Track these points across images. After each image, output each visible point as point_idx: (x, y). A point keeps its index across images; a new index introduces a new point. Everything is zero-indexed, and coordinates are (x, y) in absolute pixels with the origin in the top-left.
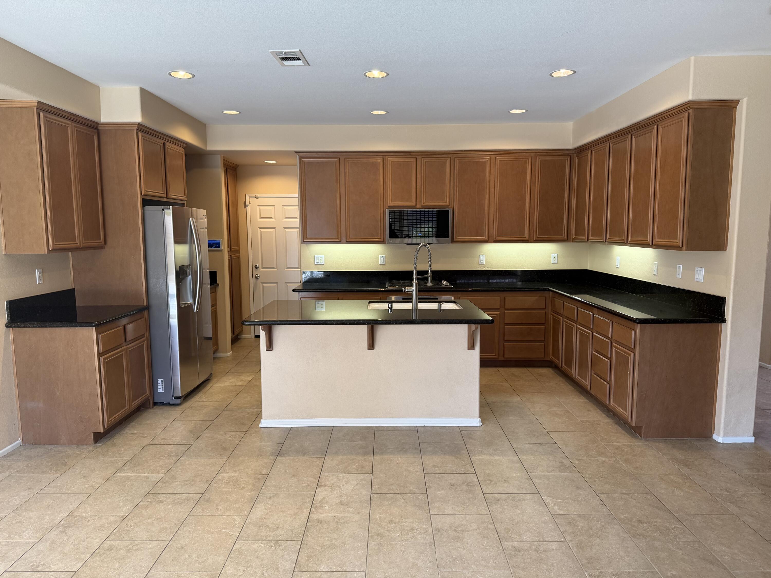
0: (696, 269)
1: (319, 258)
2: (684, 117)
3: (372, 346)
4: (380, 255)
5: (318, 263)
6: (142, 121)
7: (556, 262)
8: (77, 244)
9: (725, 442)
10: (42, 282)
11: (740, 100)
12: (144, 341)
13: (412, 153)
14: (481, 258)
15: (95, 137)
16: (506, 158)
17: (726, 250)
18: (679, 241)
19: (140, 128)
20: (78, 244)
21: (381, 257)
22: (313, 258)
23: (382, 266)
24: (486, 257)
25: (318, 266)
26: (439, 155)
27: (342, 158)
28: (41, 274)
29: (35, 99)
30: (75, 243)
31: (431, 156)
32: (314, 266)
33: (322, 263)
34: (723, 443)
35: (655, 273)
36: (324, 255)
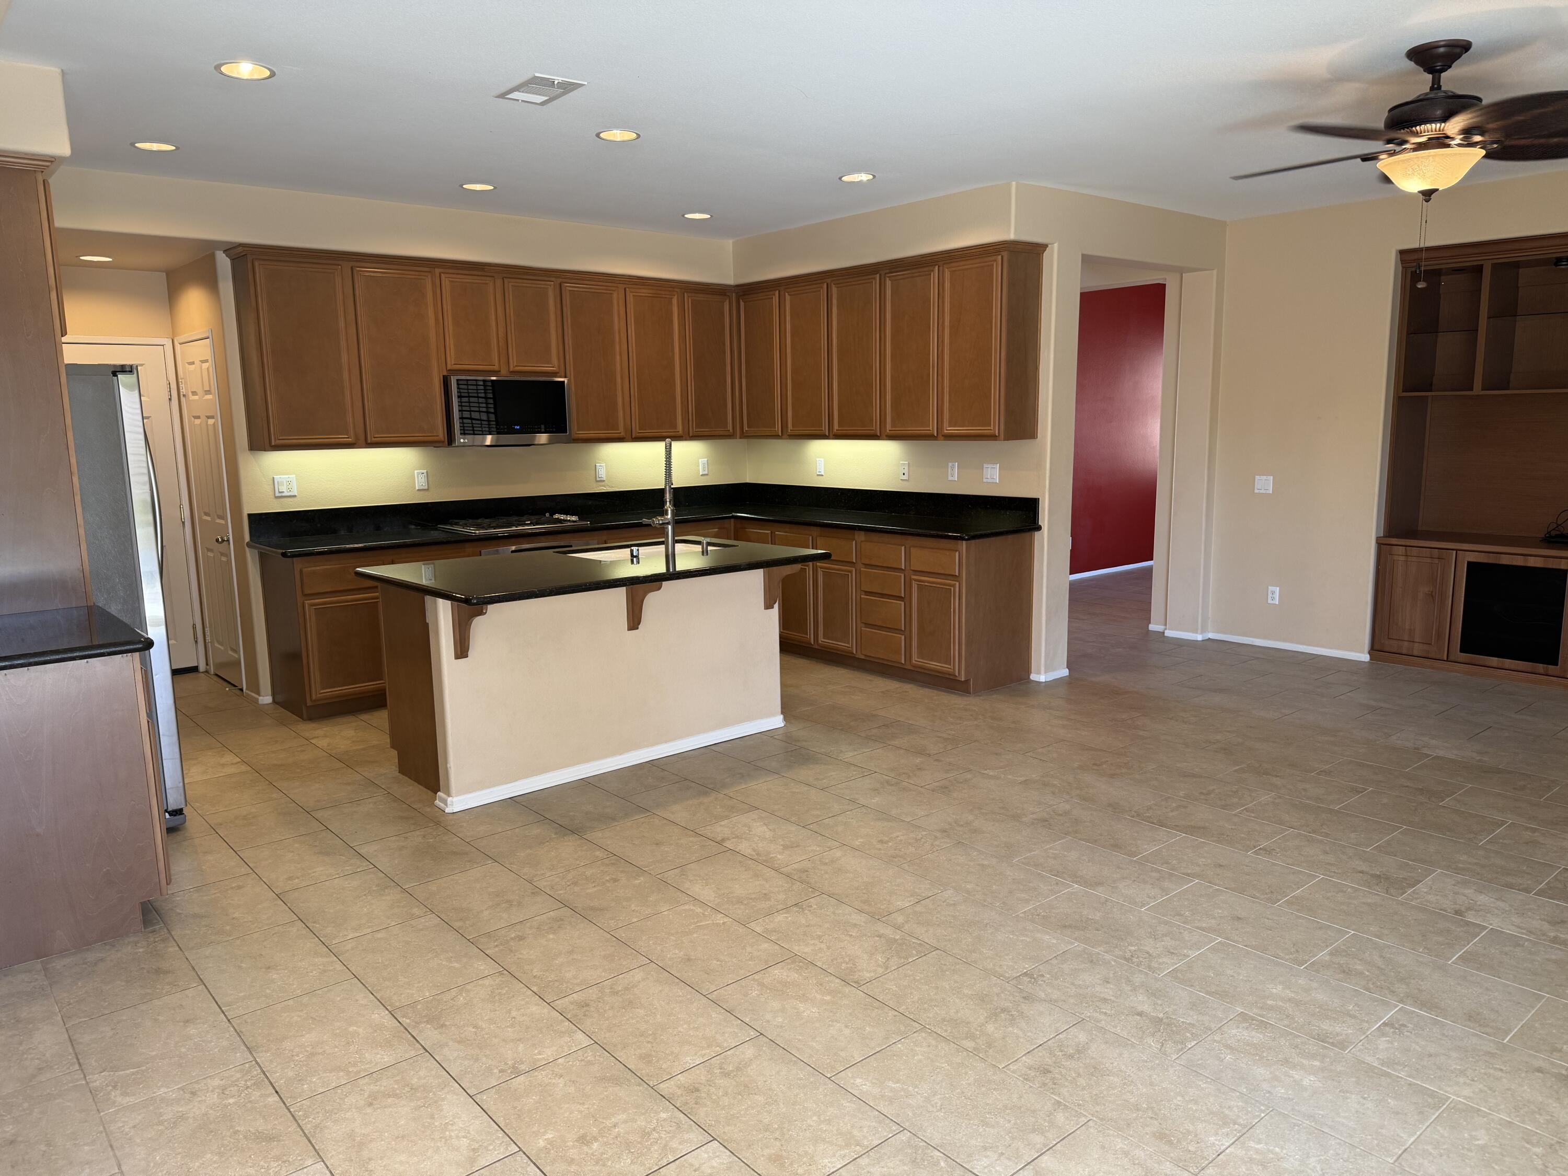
0: (985, 466)
1: (285, 483)
2: (995, 260)
3: (634, 621)
4: (416, 471)
5: (283, 494)
7: (706, 472)
11: (1049, 246)
13: (486, 267)
16: (644, 292)
17: (1037, 438)
18: (995, 427)
21: (418, 474)
22: (272, 482)
25: (282, 500)
31: (520, 276)
32: (275, 500)
35: (905, 477)
36: (294, 476)
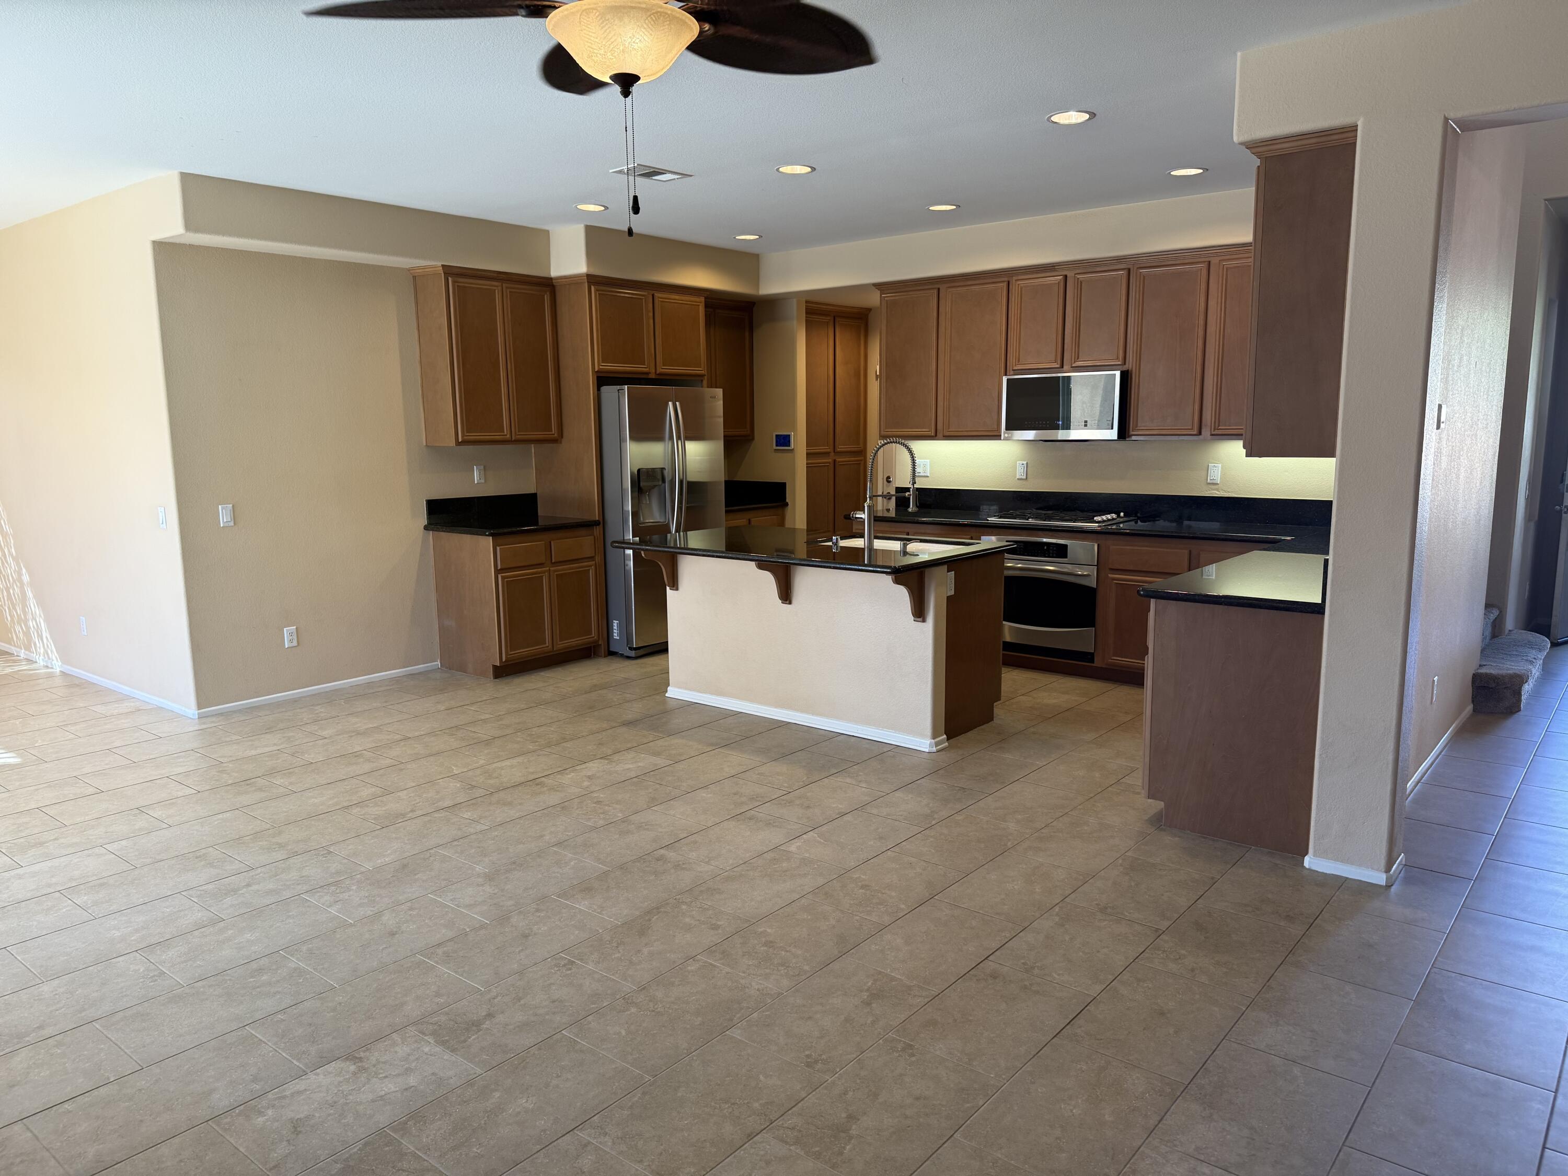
6: (588, 270)
8: (506, 435)
9: (1314, 868)
10: (483, 481)
12: (590, 566)
14: (1212, 471)
15: (547, 298)
19: (592, 279)
20: (508, 436)
23: (1021, 481)
24: (1222, 468)
26: (1106, 265)
27: (943, 288)
28: (482, 472)
29: (440, 264)
30: (502, 434)
33: (926, 475)
34: (1309, 870)
